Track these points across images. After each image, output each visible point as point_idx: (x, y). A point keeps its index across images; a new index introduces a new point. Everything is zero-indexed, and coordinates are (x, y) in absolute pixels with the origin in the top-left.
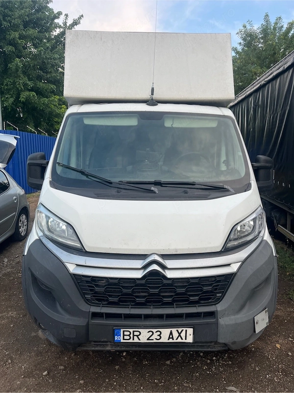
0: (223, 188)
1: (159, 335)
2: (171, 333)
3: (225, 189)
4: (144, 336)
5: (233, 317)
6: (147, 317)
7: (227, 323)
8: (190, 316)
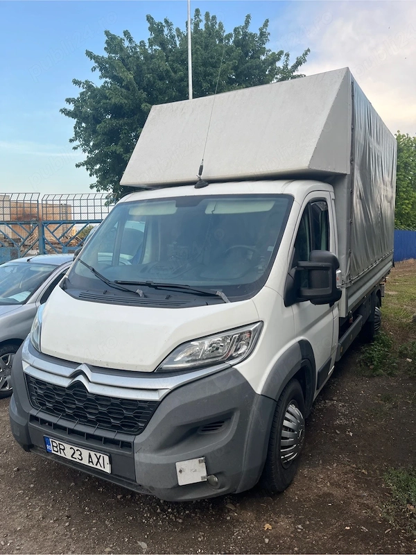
0: (215, 295)
1: (80, 455)
2: (90, 456)
3: (218, 296)
4: (68, 452)
5: (149, 455)
6: (72, 432)
7: (141, 461)
8: (108, 441)
